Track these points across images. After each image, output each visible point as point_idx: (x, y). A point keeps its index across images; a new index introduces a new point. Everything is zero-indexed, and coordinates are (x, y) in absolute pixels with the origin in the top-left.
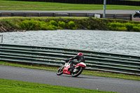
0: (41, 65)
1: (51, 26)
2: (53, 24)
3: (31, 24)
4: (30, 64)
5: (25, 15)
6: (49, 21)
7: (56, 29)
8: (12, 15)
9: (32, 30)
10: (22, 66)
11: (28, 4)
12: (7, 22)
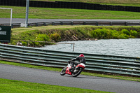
0: (112, 74)
1: (123, 35)
2: (124, 33)
3: (103, 33)
4: (101, 73)
5: (96, 23)
6: (121, 30)
7: (128, 38)
8: (84, 23)
9: (103, 38)
10: (93, 74)
11: (100, 13)
12: (79, 31)
